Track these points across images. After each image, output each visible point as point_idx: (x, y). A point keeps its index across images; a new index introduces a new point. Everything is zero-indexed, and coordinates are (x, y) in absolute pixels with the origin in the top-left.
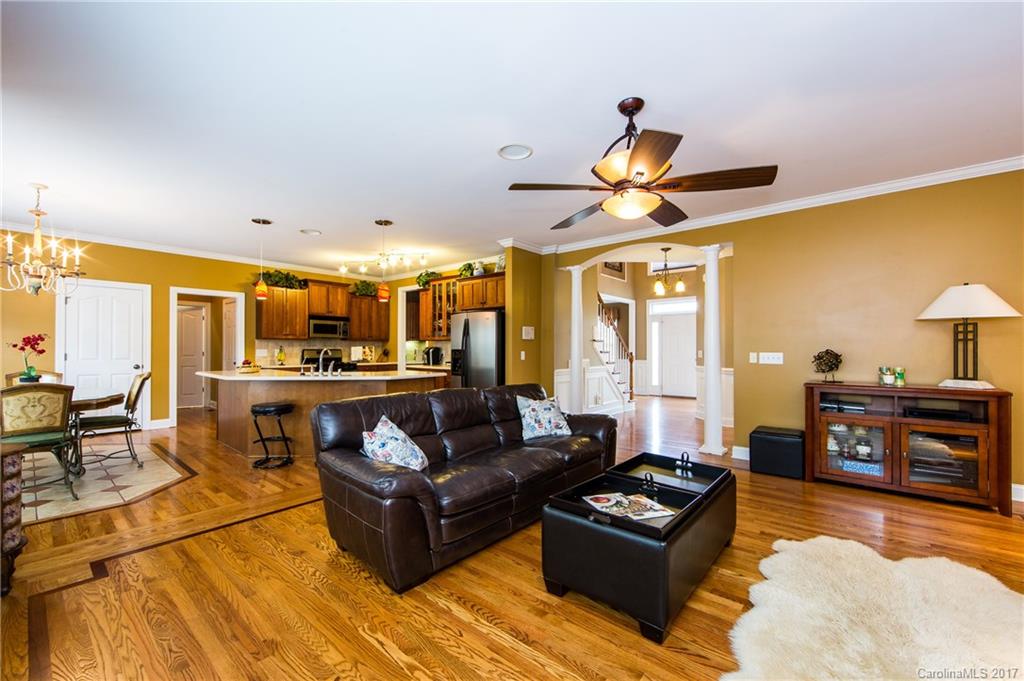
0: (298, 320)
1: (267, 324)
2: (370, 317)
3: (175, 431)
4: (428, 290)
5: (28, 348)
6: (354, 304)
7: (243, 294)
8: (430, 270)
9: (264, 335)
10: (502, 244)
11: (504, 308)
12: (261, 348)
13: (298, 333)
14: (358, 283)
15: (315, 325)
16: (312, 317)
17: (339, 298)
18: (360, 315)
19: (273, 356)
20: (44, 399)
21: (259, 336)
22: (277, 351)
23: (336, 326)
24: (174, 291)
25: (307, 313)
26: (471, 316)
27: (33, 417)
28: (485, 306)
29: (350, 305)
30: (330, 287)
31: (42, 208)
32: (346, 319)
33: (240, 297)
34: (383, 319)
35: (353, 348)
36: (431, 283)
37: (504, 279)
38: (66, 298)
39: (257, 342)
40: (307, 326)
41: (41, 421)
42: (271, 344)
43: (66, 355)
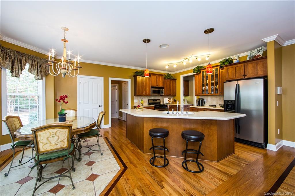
0: (148, 89)
1: (138, 90)
2: (170, 87)
3: (111, 129)
4: (199, 74)
5: (62, 101)
6: (165, 82)
7: (130, 80)
8: (200, 66)
9: (137, 94)
10: (264, 41)
11: (267, 77)
12: (136, 99)
13: (148, 93)
14: (166, 74)
15: (153, 90)
16: (152, 87)
17: (160, 80)
18: (167, 86)
19: (139, 102)
20: (58, 132)
21: (135, 95)
22: (140, 100)
23: (160, 90)
24: (110, 79)
25: (150, 86)
26: (241, 83)
27: (53, 143)
28: (246, 77)
29: (164, 83)
30: (158, 76)
31: (67, 39)
32: (163, 88)
33: (129, 81)
34: (174, 87)
35: (164, 99)
36: (201, 71)
37: (267, 60)
38: (80, 82)
39: (134, 97)
40: (150, 91)
41: (57, 145)
42: (139, 98)
43: (80, 102)
